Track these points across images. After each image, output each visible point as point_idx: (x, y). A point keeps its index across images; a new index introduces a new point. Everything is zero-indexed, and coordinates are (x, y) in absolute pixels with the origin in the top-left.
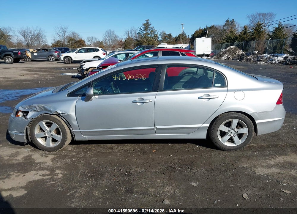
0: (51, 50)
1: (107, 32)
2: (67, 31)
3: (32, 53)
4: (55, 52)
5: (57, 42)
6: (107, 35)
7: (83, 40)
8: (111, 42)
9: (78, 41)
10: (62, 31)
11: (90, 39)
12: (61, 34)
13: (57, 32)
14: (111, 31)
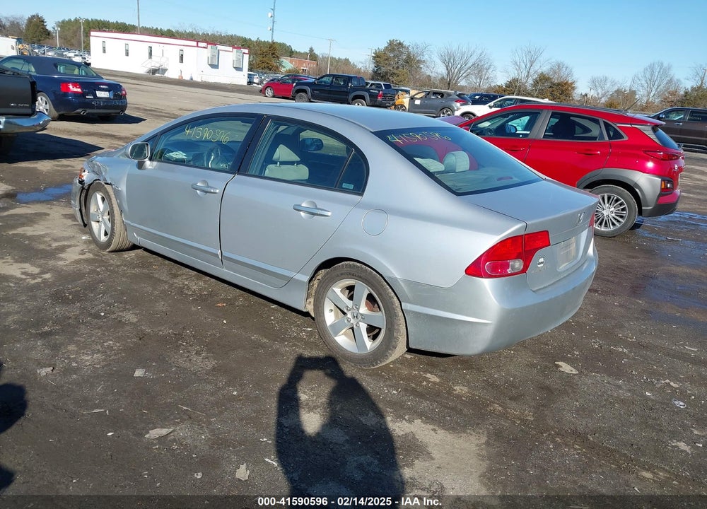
0: (449, 95)
1: (652, 67)
2: (540, 58)
3: (412, 99)
4: (457, 101)
5: (510, 82)
6: (648, 75)
7: (572, 84)
8: (652, 95)
9: (559, 84)
10: (528, 58)
11: (597, 84)
12: (522, 63)
13: (517, 58)
14: (661, 65)
